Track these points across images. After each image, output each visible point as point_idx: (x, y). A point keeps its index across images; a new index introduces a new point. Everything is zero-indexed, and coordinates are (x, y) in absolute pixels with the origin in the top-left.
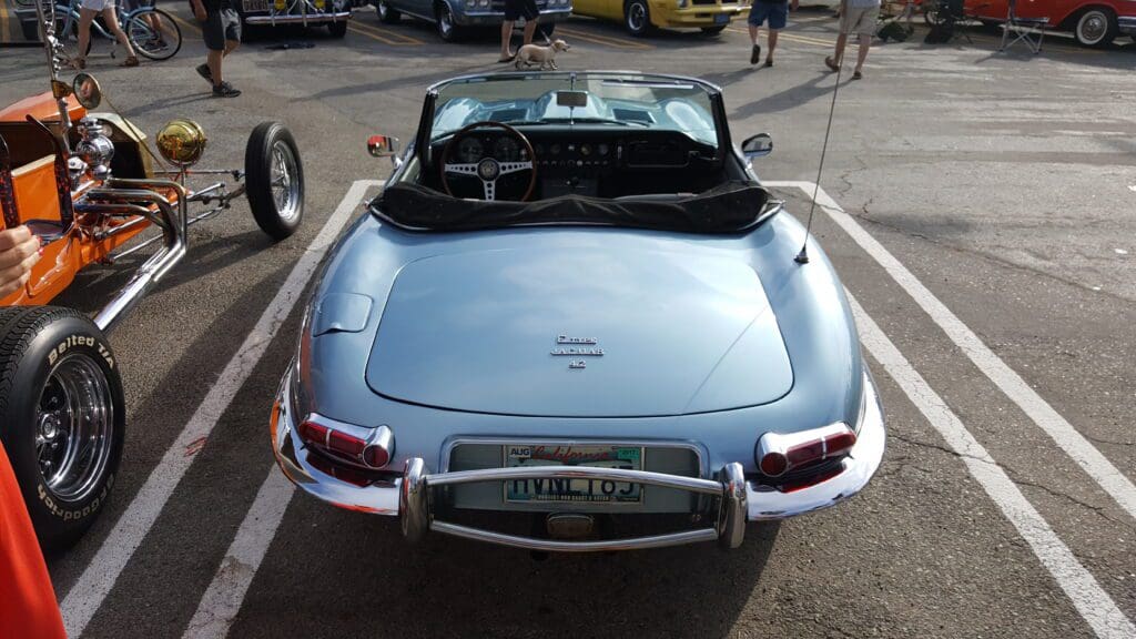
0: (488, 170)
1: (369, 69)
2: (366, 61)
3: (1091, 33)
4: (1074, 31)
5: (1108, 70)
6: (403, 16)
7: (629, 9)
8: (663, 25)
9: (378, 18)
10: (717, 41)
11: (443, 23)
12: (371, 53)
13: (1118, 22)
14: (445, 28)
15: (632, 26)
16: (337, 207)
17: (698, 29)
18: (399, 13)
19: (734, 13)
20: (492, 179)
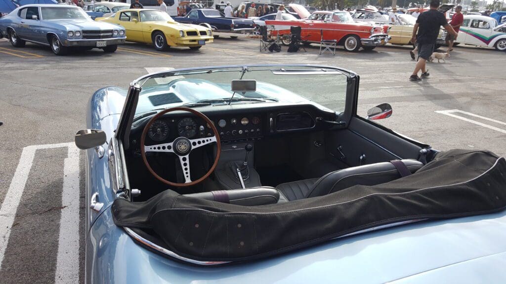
0: (183, 147)
1: (13, 72)
2: (9, 68)
3: (351, 46)
4: (344, 45)
5: (366, 60)
6: (27, 43)
7: (154, 39)
8: (173, 46)
9: (11, 44)
10: (200, 53)
11: (54, 46)
12: (12, 63)
13: (360, 41)
14: (55, 48)
15: (158, 46)
16: (15, 171)
17: (188, 48)
18: (25, 41)
19: (206, 40)
20: (185, 154)
